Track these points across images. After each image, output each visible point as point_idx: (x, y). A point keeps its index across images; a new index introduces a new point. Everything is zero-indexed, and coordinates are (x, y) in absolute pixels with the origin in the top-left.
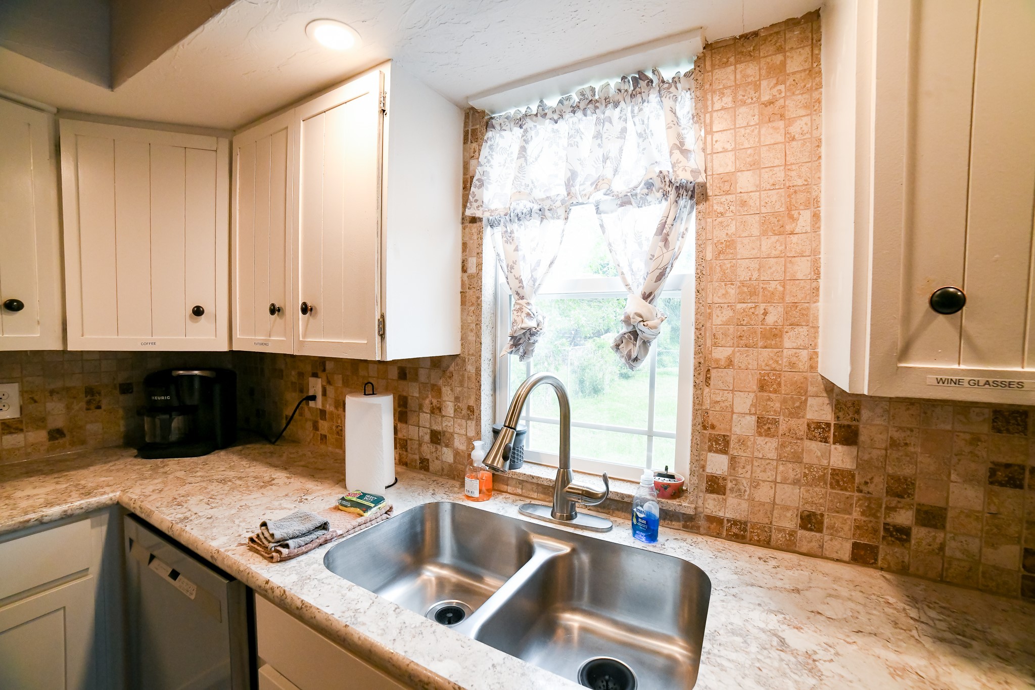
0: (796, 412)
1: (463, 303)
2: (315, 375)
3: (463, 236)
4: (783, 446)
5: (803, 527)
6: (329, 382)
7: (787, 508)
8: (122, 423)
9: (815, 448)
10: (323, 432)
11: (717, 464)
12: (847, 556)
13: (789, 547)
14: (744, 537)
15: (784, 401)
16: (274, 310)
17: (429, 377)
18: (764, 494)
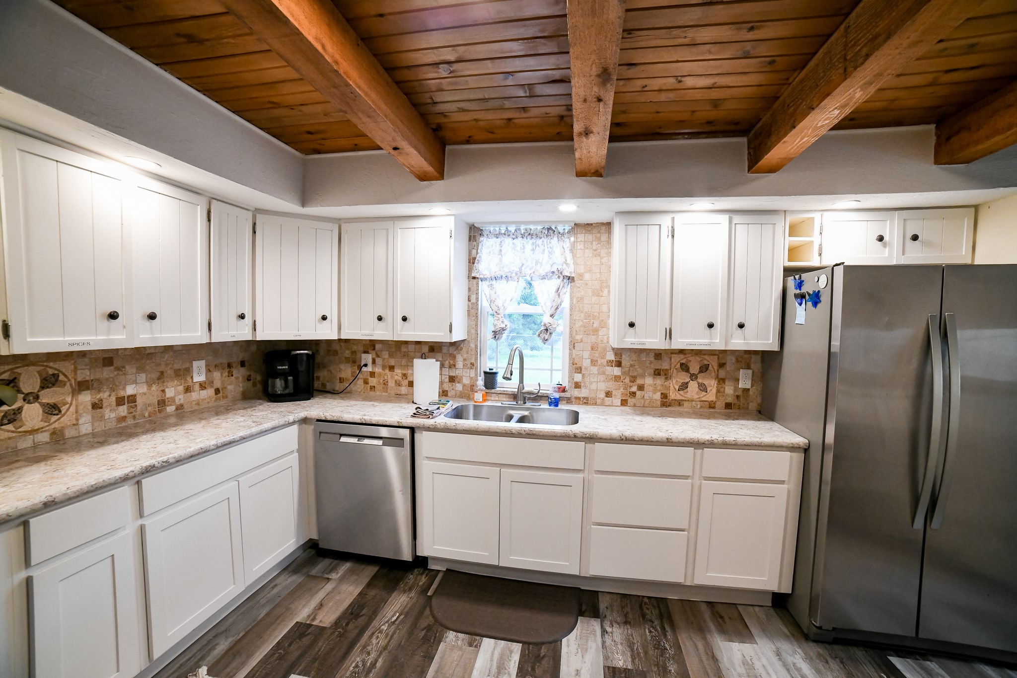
0: (603, 358)
1: (469, 315)
2: (366, 352)
3: (469, 285)
4: (599, 369)
5: (606, 396)
6: (378, 356)
7: (601, 391)
9: (609, 368)
10: (372, 385)
11: (578, 377)
12: (619, 404)
13: (602, 404)
14: (588, 403)
15: (599, 354)
16: (380, 319)
17: (448, 350)
18: (594, 386)
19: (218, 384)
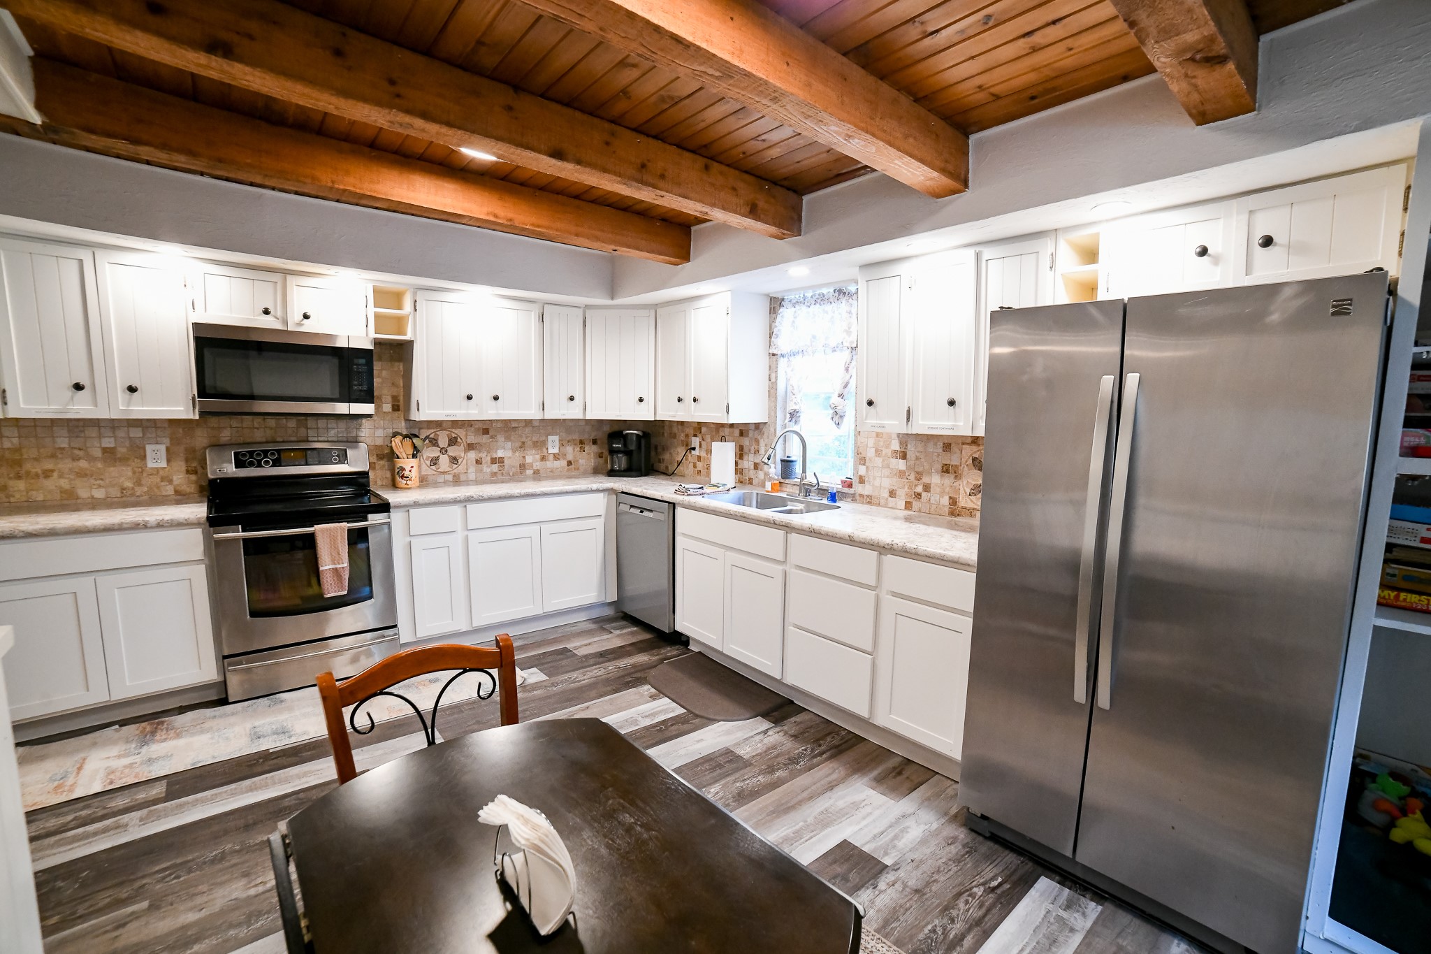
0: (888, 446)
1: (769, 396)
2: (695, 436)
3: (770, 362)
4: (883, 461)
5: (890, 496)
6: (703, 440)
7: (885, 488)
8: (592, 461)
9: (894, 460)
10: (699, 469)
11: (862, 470)
12: (903, 507)
13: (886, 506)
14: (871, 503)
15: (884, 442)
16: (679, 400)
17: (754, 435)
18: (877, 483)
19: (570, 457)
